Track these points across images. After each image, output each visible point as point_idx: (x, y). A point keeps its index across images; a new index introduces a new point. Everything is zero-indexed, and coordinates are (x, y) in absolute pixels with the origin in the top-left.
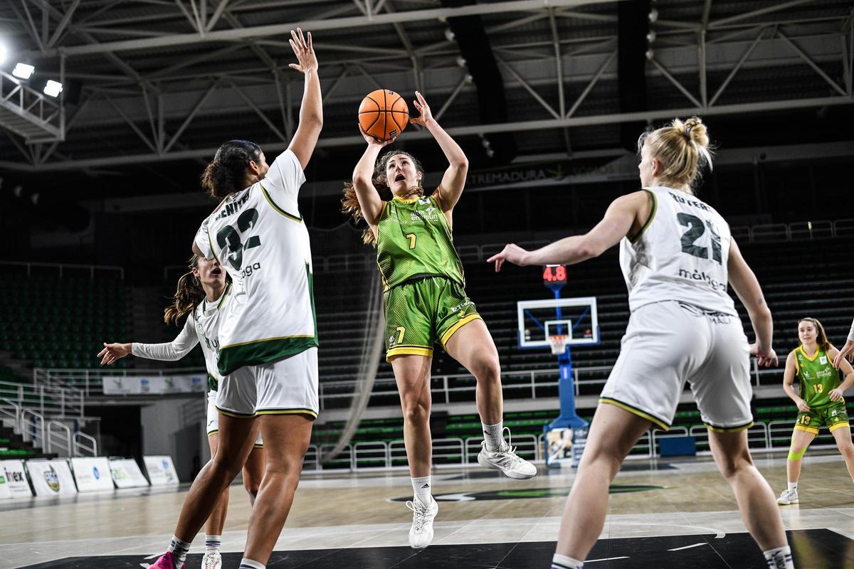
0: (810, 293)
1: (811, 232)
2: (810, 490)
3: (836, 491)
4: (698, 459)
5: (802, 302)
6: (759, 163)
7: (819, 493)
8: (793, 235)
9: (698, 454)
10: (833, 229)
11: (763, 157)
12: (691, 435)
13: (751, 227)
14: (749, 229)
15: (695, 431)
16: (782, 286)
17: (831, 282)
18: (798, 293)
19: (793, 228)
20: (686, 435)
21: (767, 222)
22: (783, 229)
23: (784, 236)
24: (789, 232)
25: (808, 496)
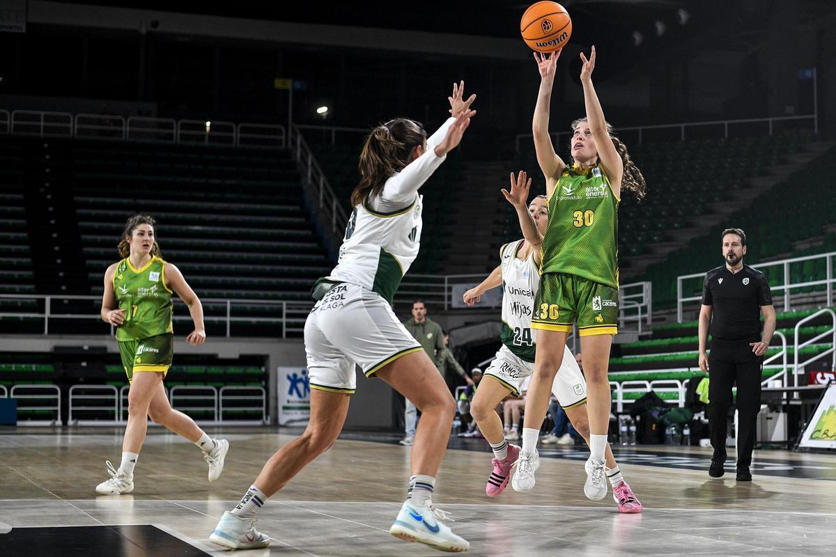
0: (197, 216)
1: (207, 135)
2: (151, 476)
3: (186, 479)
4: (19, 431)
5: (184, 228)
6: (149, 33)
7: (161, 481)
8: (183, 137)
9: (19, 423)
10: (236, 134)
11: (155, 24)
12: (12, 396)
13: (126, 117)
14: (124, 121)
15: (17, 392)
16: (159, 202)
17: (226, 205)
18: (180, 215)
19: (183, 127)
20: (6, 396)
21: (148, 114)
22: (170, 126)
23: (170, 137)
24: (177, 131)
25: (146, 484)
